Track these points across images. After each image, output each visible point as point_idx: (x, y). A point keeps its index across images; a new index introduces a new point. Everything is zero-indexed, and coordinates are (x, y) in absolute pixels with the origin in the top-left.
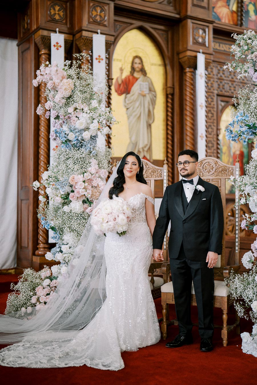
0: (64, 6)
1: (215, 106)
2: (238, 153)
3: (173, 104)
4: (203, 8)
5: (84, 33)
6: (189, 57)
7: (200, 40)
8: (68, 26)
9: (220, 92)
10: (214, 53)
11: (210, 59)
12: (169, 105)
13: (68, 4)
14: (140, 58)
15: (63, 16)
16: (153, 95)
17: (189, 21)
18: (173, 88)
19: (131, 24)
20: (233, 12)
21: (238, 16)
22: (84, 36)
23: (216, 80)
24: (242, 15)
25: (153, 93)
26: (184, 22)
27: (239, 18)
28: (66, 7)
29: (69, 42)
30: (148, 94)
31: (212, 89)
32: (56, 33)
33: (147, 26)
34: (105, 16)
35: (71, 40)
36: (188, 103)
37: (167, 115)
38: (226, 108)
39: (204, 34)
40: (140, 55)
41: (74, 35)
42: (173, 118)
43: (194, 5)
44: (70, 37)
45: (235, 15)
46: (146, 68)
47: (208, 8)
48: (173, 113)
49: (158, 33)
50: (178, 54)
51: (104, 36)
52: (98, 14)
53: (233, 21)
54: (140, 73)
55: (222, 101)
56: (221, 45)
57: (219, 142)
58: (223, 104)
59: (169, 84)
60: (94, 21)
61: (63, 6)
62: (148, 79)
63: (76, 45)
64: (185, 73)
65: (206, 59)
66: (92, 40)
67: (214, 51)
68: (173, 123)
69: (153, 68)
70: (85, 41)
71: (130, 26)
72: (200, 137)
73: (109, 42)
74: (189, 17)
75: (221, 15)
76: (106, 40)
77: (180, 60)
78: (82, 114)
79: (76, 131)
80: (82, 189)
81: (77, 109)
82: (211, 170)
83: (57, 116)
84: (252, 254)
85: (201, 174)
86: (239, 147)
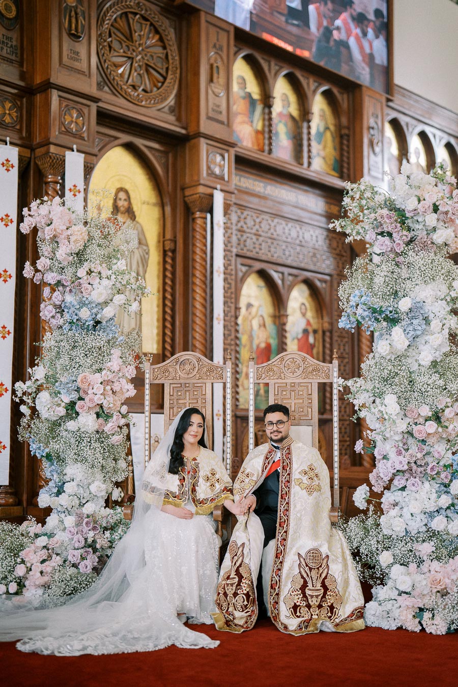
0: (19, 103)
1: (233, 272)
2: (263, 345)
3: (174, 266)
4: (222, 123)
5: (53, 149)
6: (202, 195)
7: (217, 171)
8: (24, 135)
9: (240, 251)
10: (236, 192)
11: (231, 201)
12: (168, 267)
13: (24, 100)
14: (127, 192)
15: (17, 119)
16: (145, 250)
17: (203, 141)
18: (174, 241)
19: (116, 138)
20: (257, 132)
21: (264, 138)
22: (52, 153)
23: (234, 232)
24: (270, 138)
25: (145, 248)
26: (193, 141)
27: (267, 142)
28: (22, 104)
29: (25, 161)
30: (138, 248)
31: (229, 245)
32: (6, 144)
33: (140, 142)
34: (83, 124)
35: (28, 158)
36: (198, 266)
37: (164, 283)
38: (248, 276)
39: (222, 162)
40: (127, 187)
41: (33, 150)
42: (173, 287)
43: (209, 118)
44: (27, 153)
45: (261, 137)
46: (135, 209)
47: (228, 124)
48: (173, 280)
49: (153, 155)
50: (183, 189)
51: (83, 155)
52: (74, 120)
53: (258, 145)
54: (127, 214)
55: (242, 265)
56: (242, 179)
57: (238, 328)
58: (244, 269)
59: (169, 235)
60: (67, 131)
61: (17, 103)
62: (138, 225)
63: (36, 164)
64: (194, 219)
65: (224, 199)
66: (64, 161)
67: (236, 189)
68: (173, 295)
69: (145, 207)
70: (53, 161)
71: (114, 141)
72: (217, 319)
73: (89, 164)
74: (202, 135)
75: (241, 135)
76: (85, 162)
77: (186, 199)
78: (98, 280)
79: (92, 305)
80: (100, 396)
81: (92, 272)
82: (296, 370)
83: (59, 282)
84: (368, 488)
85: (282, 375)
86: (265, 336)
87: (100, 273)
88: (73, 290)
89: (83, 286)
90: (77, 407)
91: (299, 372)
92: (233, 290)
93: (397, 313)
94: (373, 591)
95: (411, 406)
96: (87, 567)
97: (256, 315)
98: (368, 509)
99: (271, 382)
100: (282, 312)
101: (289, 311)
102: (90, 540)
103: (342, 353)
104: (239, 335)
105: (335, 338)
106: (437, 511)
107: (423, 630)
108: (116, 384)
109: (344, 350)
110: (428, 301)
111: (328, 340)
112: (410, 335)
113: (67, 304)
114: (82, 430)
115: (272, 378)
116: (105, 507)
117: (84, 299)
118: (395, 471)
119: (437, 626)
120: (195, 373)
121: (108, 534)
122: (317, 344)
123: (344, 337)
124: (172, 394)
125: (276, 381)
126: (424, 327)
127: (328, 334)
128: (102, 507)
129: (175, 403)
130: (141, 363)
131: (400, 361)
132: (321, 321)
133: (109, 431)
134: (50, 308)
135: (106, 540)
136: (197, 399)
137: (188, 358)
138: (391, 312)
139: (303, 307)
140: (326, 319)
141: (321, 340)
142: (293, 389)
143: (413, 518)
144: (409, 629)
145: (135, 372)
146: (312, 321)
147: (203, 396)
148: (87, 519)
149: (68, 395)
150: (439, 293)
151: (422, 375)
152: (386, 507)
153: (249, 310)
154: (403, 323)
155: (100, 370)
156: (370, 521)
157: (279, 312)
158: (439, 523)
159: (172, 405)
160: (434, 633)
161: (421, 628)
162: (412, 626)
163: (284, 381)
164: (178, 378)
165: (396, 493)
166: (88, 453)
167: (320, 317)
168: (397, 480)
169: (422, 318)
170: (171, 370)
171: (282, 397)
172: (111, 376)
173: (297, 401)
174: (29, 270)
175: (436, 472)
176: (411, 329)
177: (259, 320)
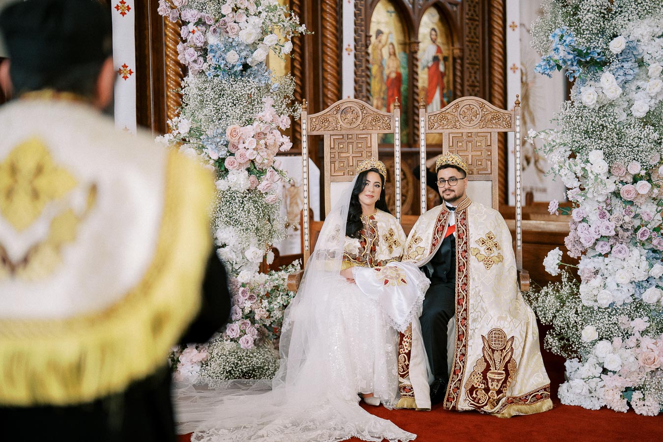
2: (393, 75)
38: (379, 1)
72: (347, 49)
78: (245, 18)
79: (240, 47)
80: (252, 151)
81: (238, 9)
82: (474, 118)
83: (200, 20)
84: (561, 253)
85: (457, 124)
86: (395, 65)
87: (247, 9)
88: (218, 30)
89: (228, 24)
90: (226, 164)
91: (476, 121)
92: (363, 17)
93: (604, 55)
94: (567, 364)
95: (619, 162)
96: (248, 342)
97: (386, 44)
98: (560, 275)
99: (445, 132)
100: (413, 40)
101: (420, 37)
102: (247, 311)
103: (473, 82)
104: (370, 66)
105: (466, 65)
106: (647, 280)
107: (631, 410)
108: (269, 136)
109: (475, 78)
110: (645, 40)
111: (458, 67)
112: (620, 80)
113: (213, 48)
114: (233, 189)
115: (446, 127)
116: (259, 272)
117: (230, 40)
118: (599, 237)
119: (647, 407)
120: (359, 122)
121: (265, 303)
122: (447, 72)
123: (476, 64)
124: (332, 147)
125: (451, 131)
126: (637, 70)
127: (459, 61)
128: (255, 271)
129: (337, 156)
130: (294, 111)
131: (605, 110)
132: (451, 48)
133: (263, 190)
134: (192, 50)
135: (264, 310)
136: (361, 152)
137: (351, 105)
138: (599, 54)
139: (433, 33)
140: (457, 45)
141: (451, 68)
142: (470, 139)
143: (618, 288)
144: (616, 409)
145: (289, 122)
146: (443, 47)
147: (368, 149)
148: (242, 289)
149: (216, 151)
150: (657, 30)
151: (632, 127)
152: (586, 275)
153: (379, 38)
154: (613, 67)
155: (250, 122)
156: (565, 291)
157: (410, 39)
158: (650, 296)
159: (333, 160)
160: (645, 414)
161: (628, 408)
162: (620, 406)
163: (459, 131)
164: (339, 129)
165: (596, 259)
166: (241, 215)
167: (450, 44)
168: (600, 245)
169: (633, 60)
170: (330, 119)
171: (458, 149)
172: (263, 127)
173: (474, 153)
174: (165, 7)
175: (647, 238)
176: (622, 74)
177: (389, 49)
